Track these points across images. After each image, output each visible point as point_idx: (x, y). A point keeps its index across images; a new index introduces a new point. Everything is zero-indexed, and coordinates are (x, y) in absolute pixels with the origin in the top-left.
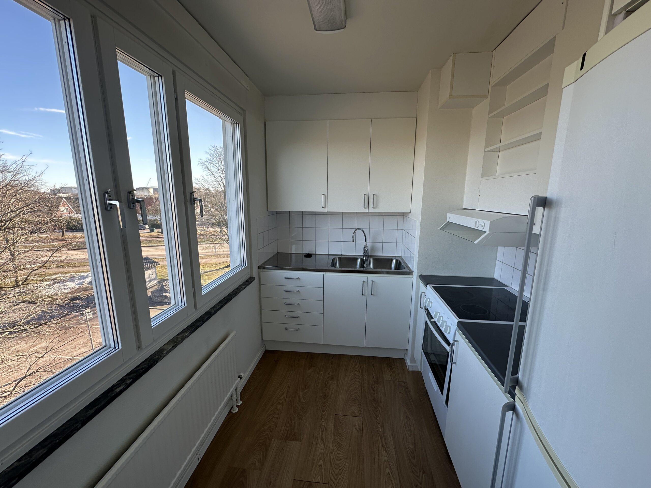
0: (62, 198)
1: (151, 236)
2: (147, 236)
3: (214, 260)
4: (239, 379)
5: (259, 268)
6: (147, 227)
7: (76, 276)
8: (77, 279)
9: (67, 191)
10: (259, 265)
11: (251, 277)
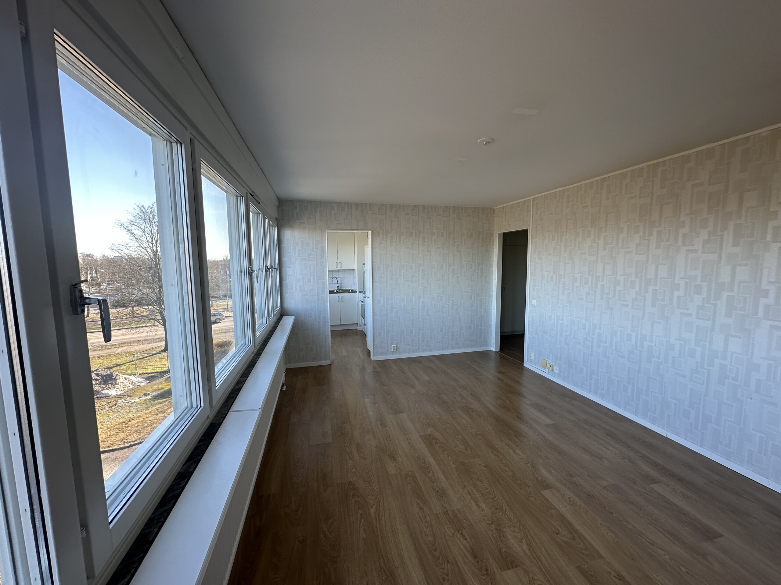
3: (137, 348)
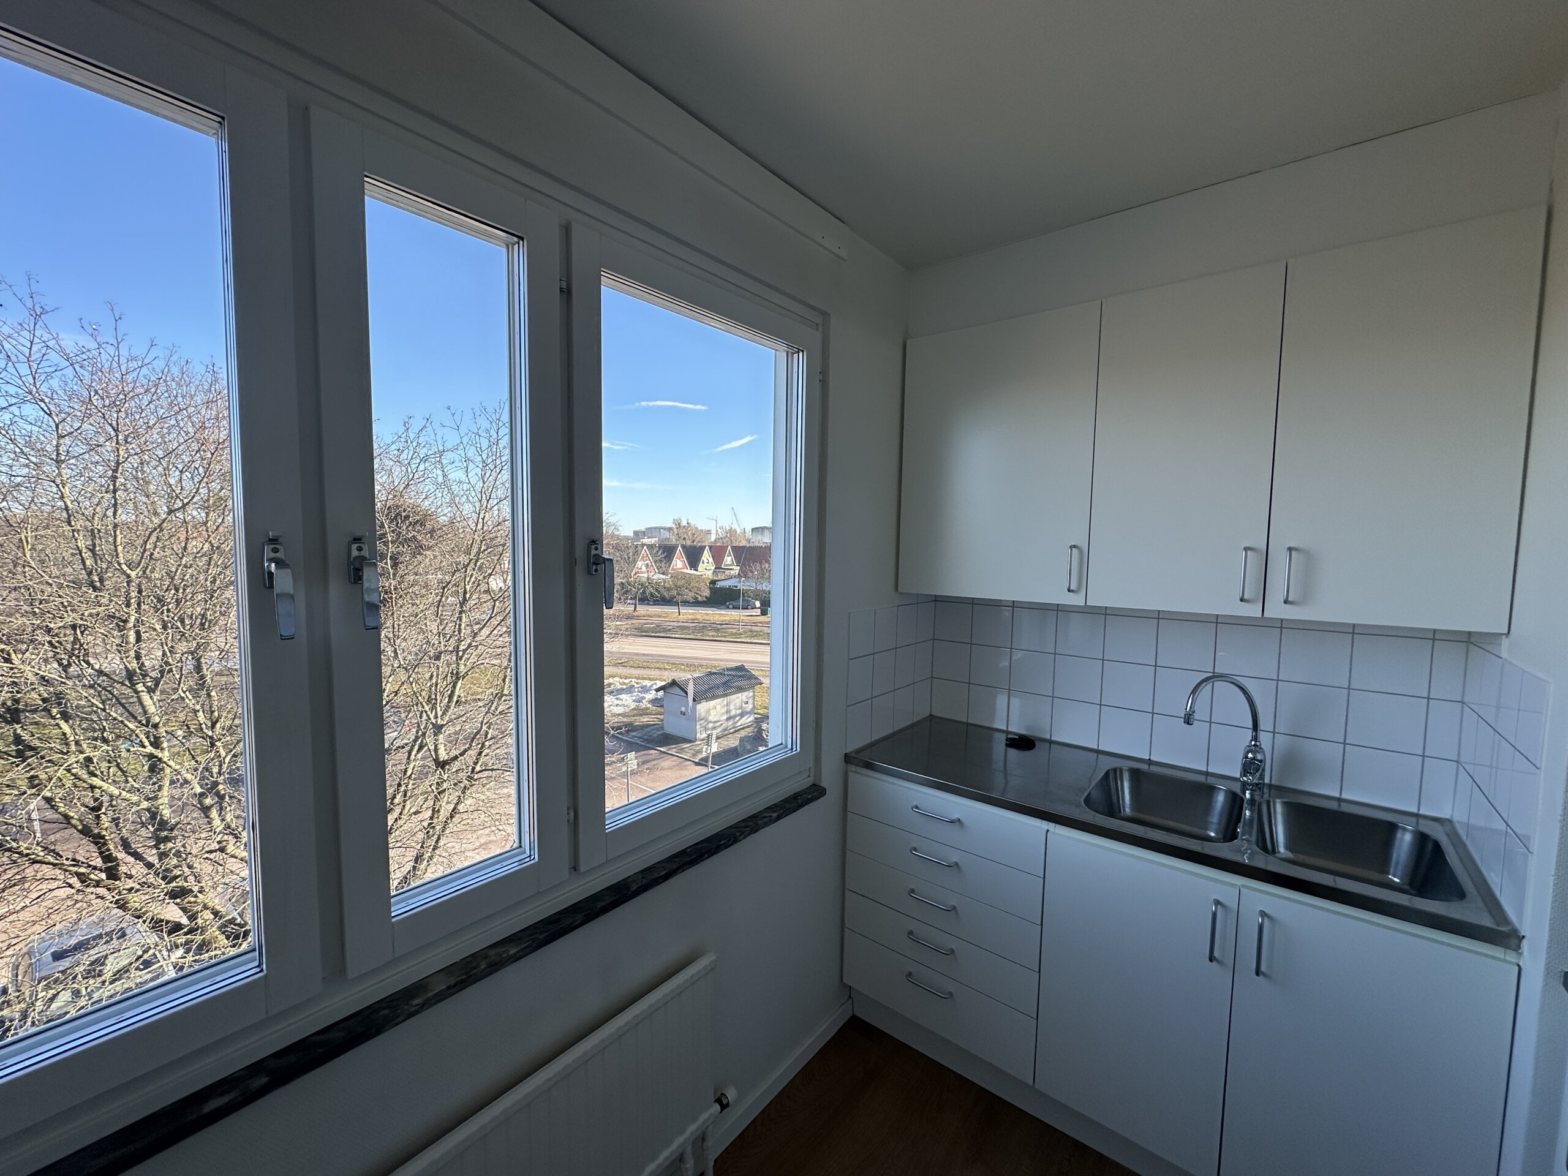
0: (643, 545)
1: (761, 623)
2: (754, 623)
4: (717, 1107)
5: (848, 759)
6: (758, 604)
7: (636, 686)
8: (636, 690)
9: (653, 535)
10: (847, 752)
11: (814, 785)
